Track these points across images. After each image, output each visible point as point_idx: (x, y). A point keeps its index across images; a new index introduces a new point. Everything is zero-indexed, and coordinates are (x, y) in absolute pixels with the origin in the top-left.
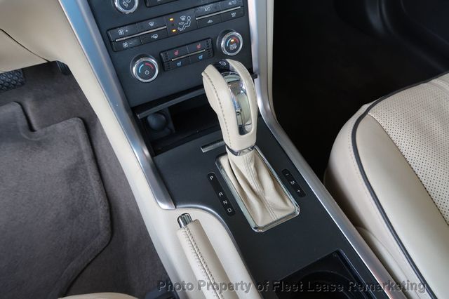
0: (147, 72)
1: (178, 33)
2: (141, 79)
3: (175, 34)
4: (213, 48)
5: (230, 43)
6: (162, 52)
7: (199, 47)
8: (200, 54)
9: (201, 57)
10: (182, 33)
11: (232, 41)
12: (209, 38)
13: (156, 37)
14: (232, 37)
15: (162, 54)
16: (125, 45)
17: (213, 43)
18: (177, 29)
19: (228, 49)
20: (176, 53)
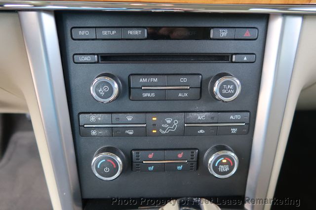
0: (107, 170)
1: (159, 135)
2: (97, 175)
3: (154, 135)
4: (198, 161)
5: (221, 163)
6: (134, 150)
7: (180, 156)
8: (180, 164)
9: (180, 168)
10: (163, 135)
11: (225, 161)
12: (196, 149)
13: (131, 133)
14: (225, 157)
15: (133, 152)
16: (94, 133)
17: (200, 156)
18: (158, 131)
19: (216, 169)
20: (151, 156)
